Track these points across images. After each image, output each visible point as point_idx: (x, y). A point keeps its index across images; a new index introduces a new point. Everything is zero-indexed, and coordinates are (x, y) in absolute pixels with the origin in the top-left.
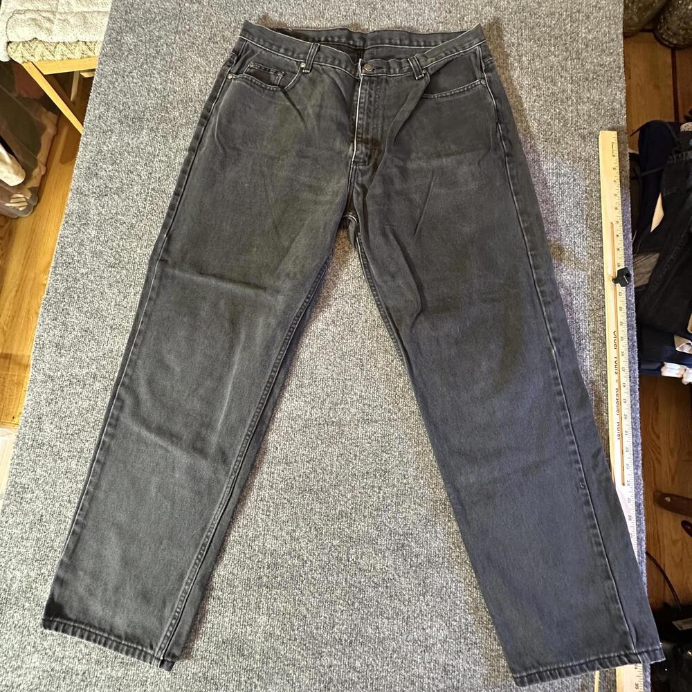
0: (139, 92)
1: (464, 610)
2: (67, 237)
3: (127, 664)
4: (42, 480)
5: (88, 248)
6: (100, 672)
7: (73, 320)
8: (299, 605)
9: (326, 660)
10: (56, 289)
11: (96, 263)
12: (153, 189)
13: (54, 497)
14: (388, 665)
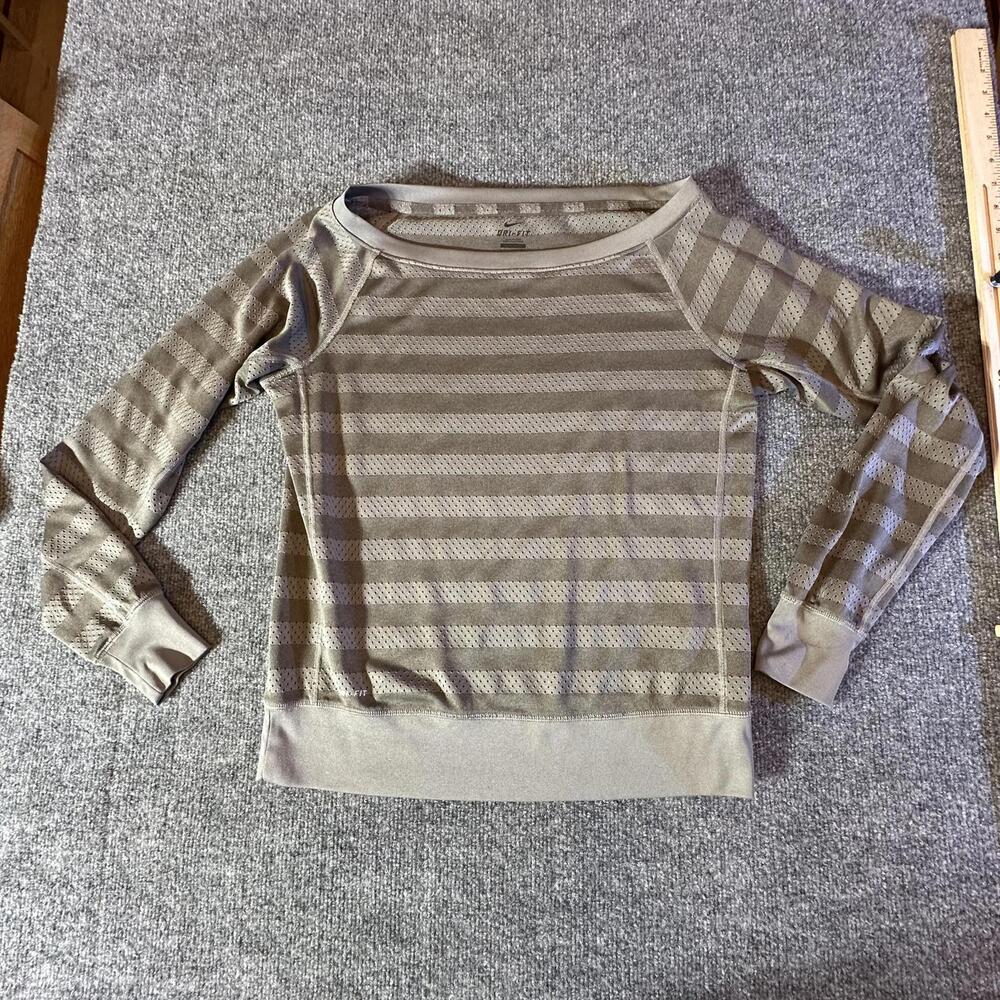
0: (147, 14)
1: (777, 837)
2: (45, 263)
3: (203, 969)
4: (35, 670)
5: (81, 279)
6: (158, 986)
7: (66, 400)
8: (489, 849)
9: (545, 940)
10: (33, 352)
11: (97, 303)
12: (183, 172)
13: (57, 698)
14: (653, 941)
